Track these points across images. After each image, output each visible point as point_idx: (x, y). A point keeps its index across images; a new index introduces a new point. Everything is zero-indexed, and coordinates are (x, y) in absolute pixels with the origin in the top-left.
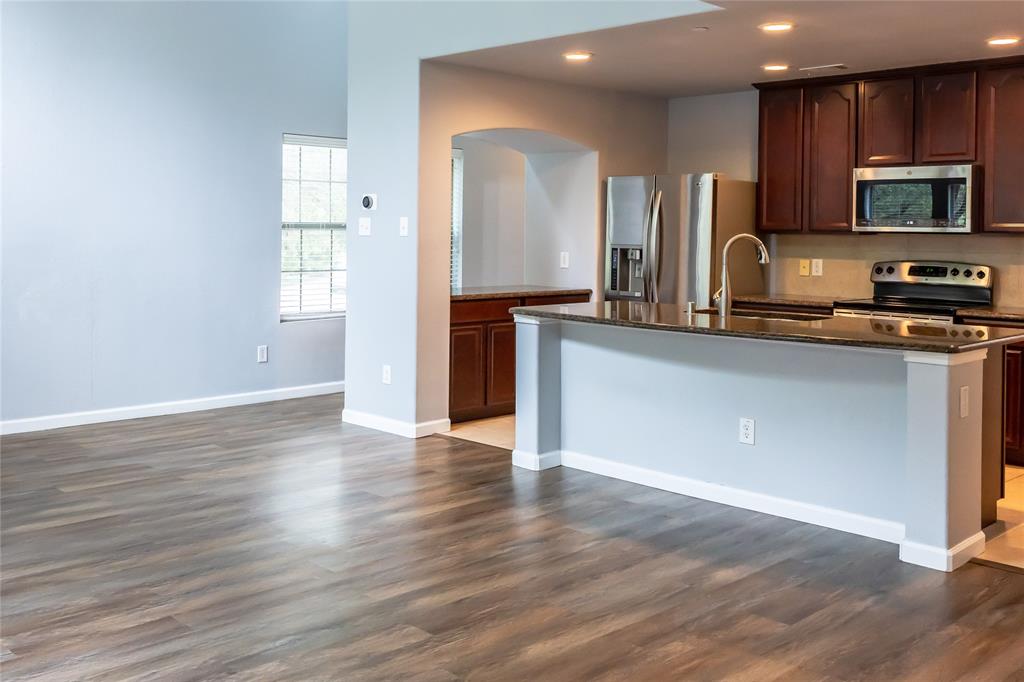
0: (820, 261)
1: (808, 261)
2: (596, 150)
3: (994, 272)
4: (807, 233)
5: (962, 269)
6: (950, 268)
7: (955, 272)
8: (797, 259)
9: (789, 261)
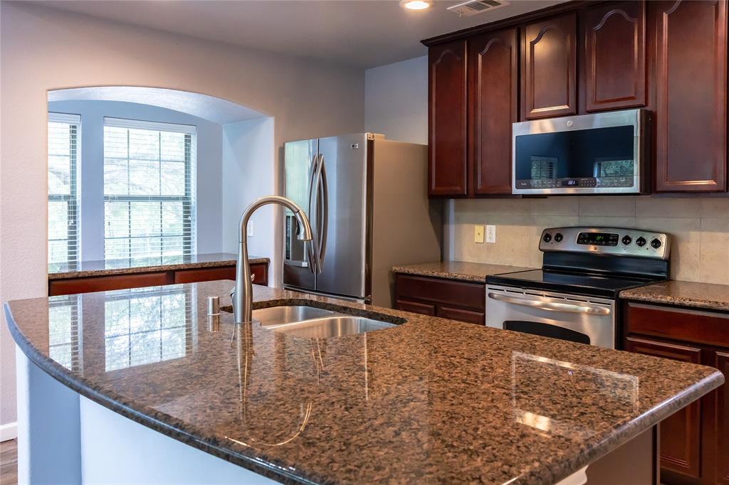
0: (494, 227)
1: (482, 227)
2: (272, 116)
3: (672, 240)
4: (471, 198)
5: (635, 237)
6: (621, 236)
7: (627, 240)
8: (472, 226)
9: (466, 227)
